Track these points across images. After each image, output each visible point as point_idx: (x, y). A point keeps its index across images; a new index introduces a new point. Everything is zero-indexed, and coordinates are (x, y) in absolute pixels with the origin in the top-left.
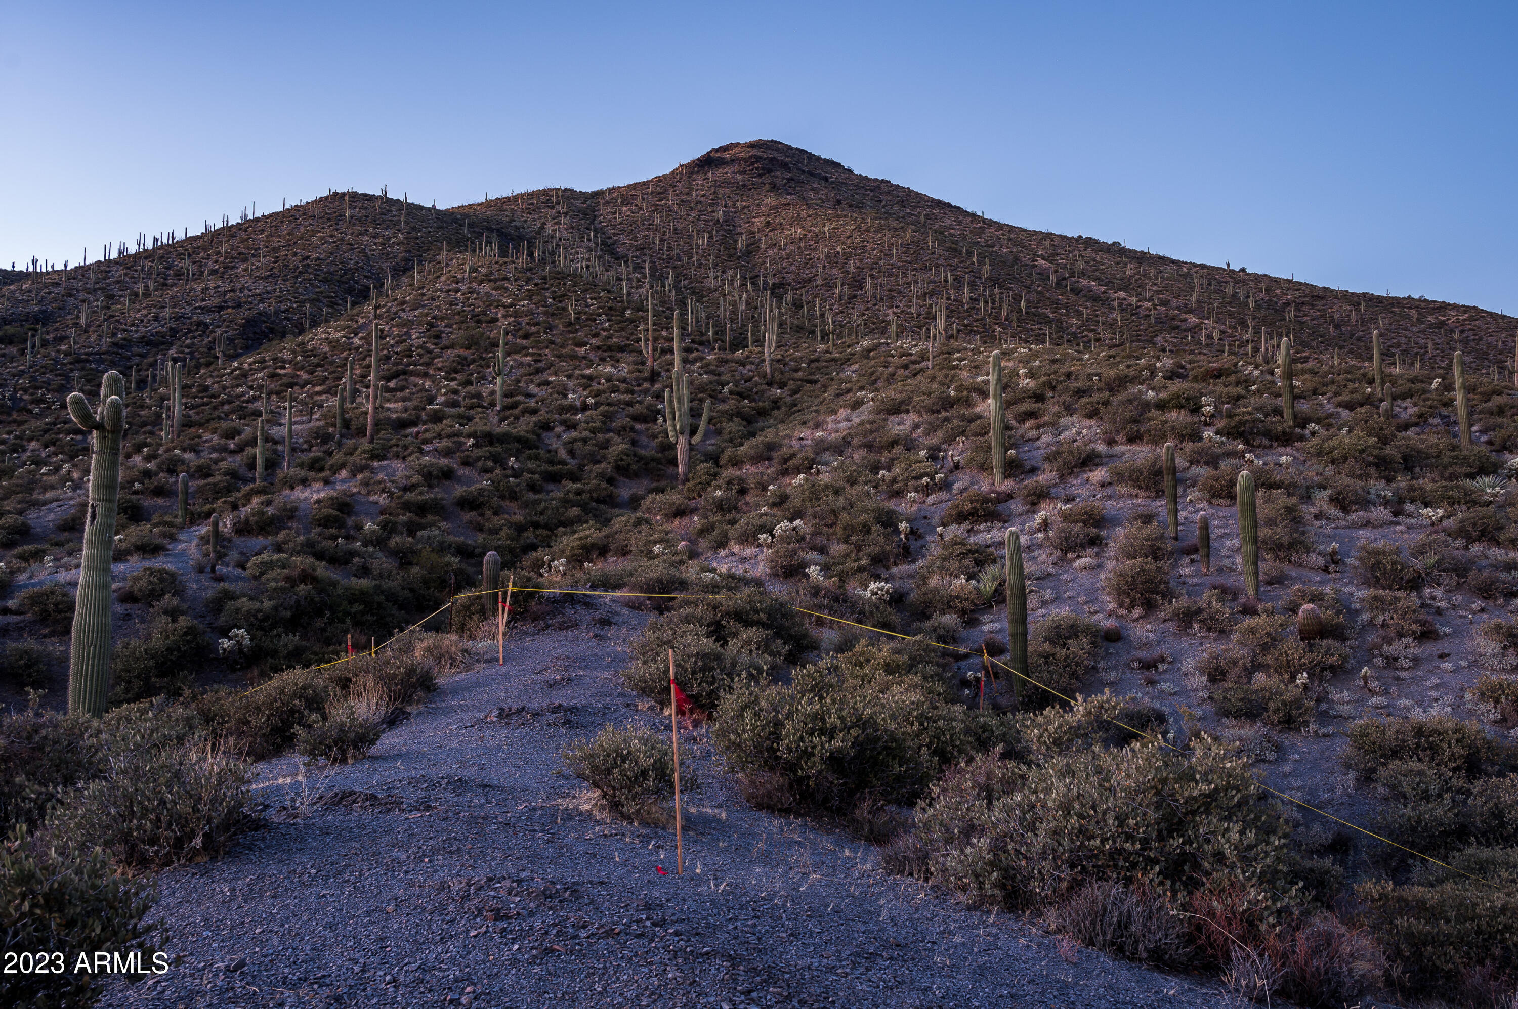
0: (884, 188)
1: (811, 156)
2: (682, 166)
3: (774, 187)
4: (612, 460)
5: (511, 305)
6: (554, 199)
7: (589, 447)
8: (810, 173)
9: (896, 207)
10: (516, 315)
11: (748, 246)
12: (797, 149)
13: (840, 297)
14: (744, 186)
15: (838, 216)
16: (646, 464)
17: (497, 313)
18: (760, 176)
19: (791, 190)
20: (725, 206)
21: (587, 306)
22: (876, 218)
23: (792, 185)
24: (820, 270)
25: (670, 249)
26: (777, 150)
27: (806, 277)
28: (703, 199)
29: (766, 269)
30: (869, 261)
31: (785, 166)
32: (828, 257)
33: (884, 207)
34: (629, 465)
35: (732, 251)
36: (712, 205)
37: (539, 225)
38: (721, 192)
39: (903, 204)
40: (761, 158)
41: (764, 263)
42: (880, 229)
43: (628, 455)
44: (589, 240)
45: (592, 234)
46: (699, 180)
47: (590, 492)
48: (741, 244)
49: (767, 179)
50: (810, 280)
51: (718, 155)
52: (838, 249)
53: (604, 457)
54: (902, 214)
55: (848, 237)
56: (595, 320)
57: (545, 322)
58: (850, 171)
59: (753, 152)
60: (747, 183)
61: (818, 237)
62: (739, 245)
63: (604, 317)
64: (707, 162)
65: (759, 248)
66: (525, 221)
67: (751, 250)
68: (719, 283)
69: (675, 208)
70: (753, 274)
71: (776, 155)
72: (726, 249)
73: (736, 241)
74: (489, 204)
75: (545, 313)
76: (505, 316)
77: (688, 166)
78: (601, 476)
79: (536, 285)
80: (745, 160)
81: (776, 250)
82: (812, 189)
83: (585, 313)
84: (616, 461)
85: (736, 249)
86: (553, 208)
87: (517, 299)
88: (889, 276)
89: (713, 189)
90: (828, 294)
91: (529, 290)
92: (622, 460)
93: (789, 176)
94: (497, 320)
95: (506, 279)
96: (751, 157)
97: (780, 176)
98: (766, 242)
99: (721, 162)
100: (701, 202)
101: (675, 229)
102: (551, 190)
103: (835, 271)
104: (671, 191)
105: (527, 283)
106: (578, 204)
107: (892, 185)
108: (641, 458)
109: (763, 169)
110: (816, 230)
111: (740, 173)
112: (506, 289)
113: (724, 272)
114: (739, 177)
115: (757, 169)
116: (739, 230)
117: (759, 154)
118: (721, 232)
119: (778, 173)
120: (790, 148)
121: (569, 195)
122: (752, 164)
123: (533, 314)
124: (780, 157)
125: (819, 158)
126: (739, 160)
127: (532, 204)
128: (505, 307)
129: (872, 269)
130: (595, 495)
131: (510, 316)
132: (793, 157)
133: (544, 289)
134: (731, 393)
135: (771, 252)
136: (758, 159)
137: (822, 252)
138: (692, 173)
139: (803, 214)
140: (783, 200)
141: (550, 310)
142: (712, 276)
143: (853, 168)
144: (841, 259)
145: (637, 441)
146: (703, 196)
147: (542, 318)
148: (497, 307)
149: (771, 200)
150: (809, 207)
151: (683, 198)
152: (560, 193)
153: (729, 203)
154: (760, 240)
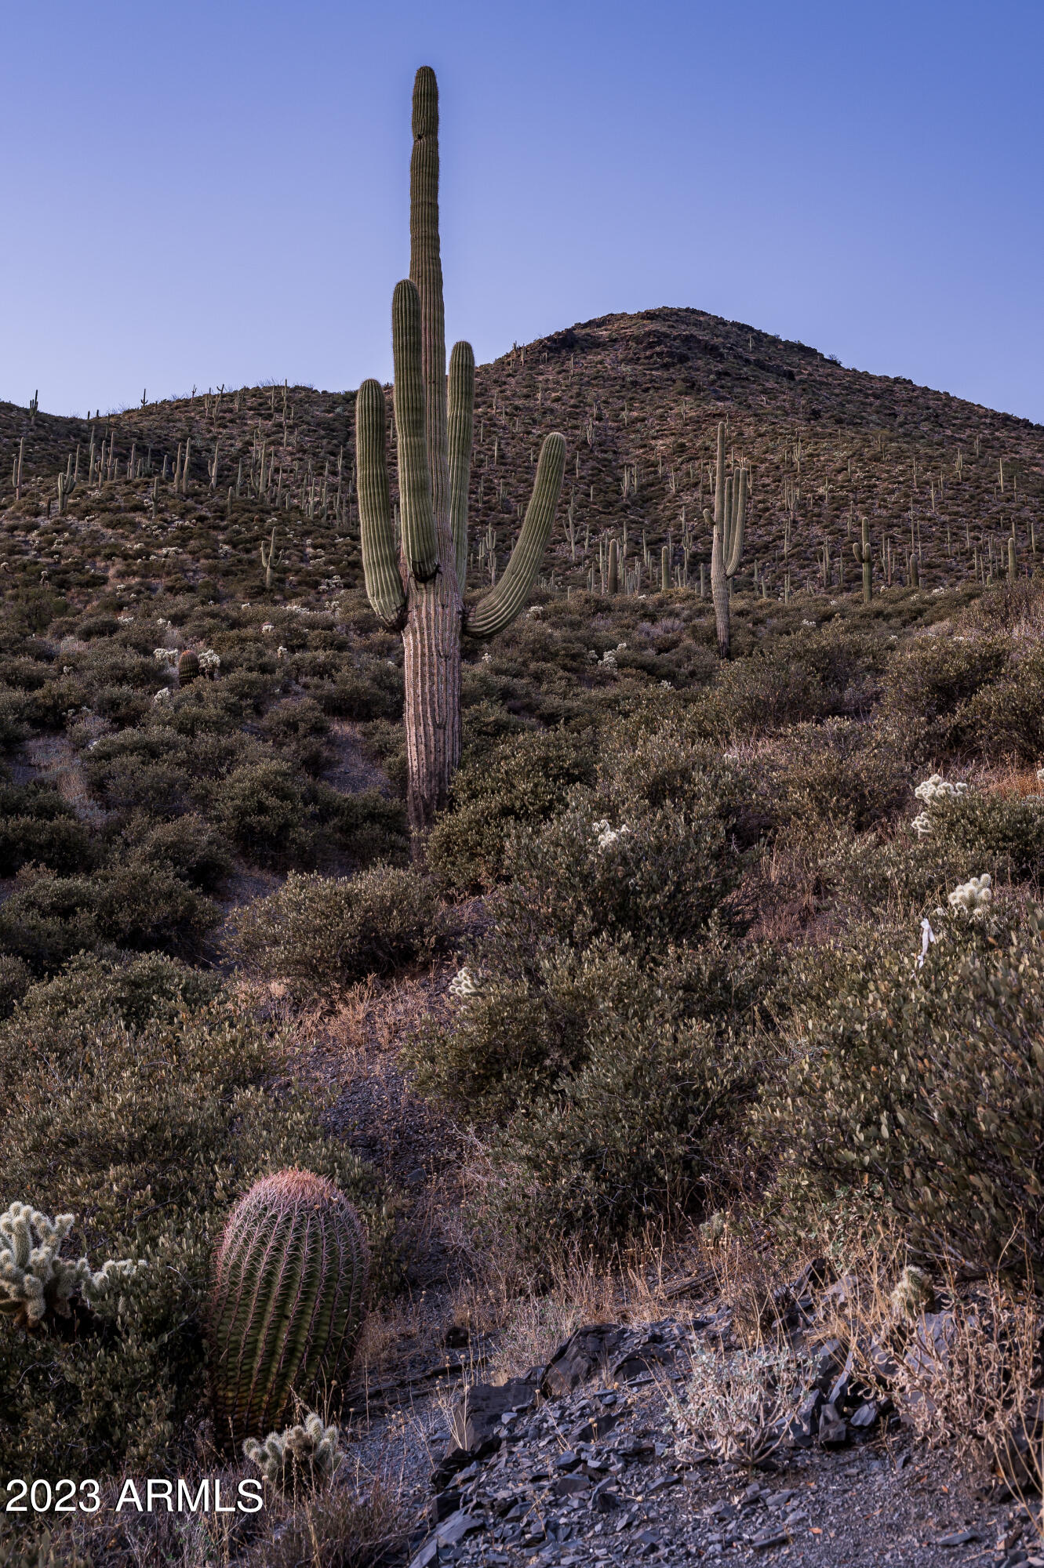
0: (901, 394)
1: (760, 337)
2: (517, 350)
3: (692, 387)
4: (227, 808)
5: (139, 554)
6: (272, 403)
7: (160, 769)
8: (760, 365)
9: (925, 427)
10: (147, 571)
11: (642, 488)
12: (734, 324)
13: (829, 577)
14: (634, 383)
15: (816, 435)
16: (347, 829)
17: (107, 568)
18: (666, 366)
19: (723, 393)
20: (599, 419)
21: (304, 559)
22: (891, 440)
23: (727, 382)
24: (788, 527)
25: (490, 490)
26: (698, 324)
27: (759, 542)
28: (556, 405)
29: (679, 526)
30: (884, 513)
31: (712, 350)
32: (801, 505)
33: (901, 425)
34: (285, 827)
35: (614, 497)
36: (572, 415)
37: (239, 445)
38: (591, 394)
39: (936, 419)
40: (667, 336)
41: (675, 516)
42: (899, 457)
43: (284, 795)
44: (334, 473)
45: (340, 463)
46: (550, 373)
47: (108, 907)
48: (629, 482)
49: (678, 373)
50: (766, 547)
51: (587, 330)
52: (821, 490)
53: (204, 801)
54: (937, 438)
55: (839, 472)
56: (317, 584)
57: (207, 585)
58: (834, 363)
59: (652, 326)
60: (640, 379)
61: (781, 471)
62: (625, 486)
63: (336, 579)
64: (565, 344)
65: (664, 492)
66: (214, 439)
67: (650, 494)
68: (585, 551)
69: (503, 420)
70: (653, 536)
71: (694, 331)
72: (599, 491)
73: (620, 480)
74: (148, 410)
75: (211, 570)
76: (121, 575)
77: (530, 349)
78: (174, 853)
79: (201, 519)
80: (638, 340)
81: (698, 494)
82: (765, 392)
83: (297, 572)
84: (242, 813)
85: (619, 493)
86: (269, 417)
87: (153, 544)
88: (924, 539)
89: (575, 389)
90: (804, 573)
91: (182, 528)
92: (262, 809)
93: (720, 367)
94: (104, 581)
95: (139, 508)
96: (649, 334)
97: (703, 367)
98: (678, 480)
99: (595, 344)
100: (552, 411)
101: (502, 456)
102: (268, 389)
103: (817, 530)
104: (495, 391)
105: (182, 517)
106: (318, 412)
107: (915, 388)
108: (328, 811)
109: (670, 354)
110: (776, 459)
111: (628, 361)
112: (135, 526)
113: (595, 532)
114: (625, 369)
115: (659, 354)
116: (622, 461)
117: (664, 329)
118: (591, 463)
119: (700, 363)
120: (722, 322)
121: (303, 397)
122: (651, 346)
123: (185, 571)
124: (703, 336)
125: (775, 341)
126: (627, 339)
127: (231, 411)
128: (125, 557)
129: (890, 526)
130: (124, 918)
131: (134, 574)
132: (726, 337)
133: (216, 528)
134: (621, 664)
135: (687, 498)
136: (661, 338)
137: (790, 496)
138: (537, 362)
139: (749, 431)
140: (710, 408)
141: (223, 564)
142: (572, 539)
143: (839, 359)
144: (827, 509)
145: (330, 764)
146: (557, 400)
147: (201, 579)
148: (108, 557)
149: (687, 407)
150: (760, 418)
151: (519, 402)
152: (284, 394)
153: (607, 413)
154: (665, 477)
